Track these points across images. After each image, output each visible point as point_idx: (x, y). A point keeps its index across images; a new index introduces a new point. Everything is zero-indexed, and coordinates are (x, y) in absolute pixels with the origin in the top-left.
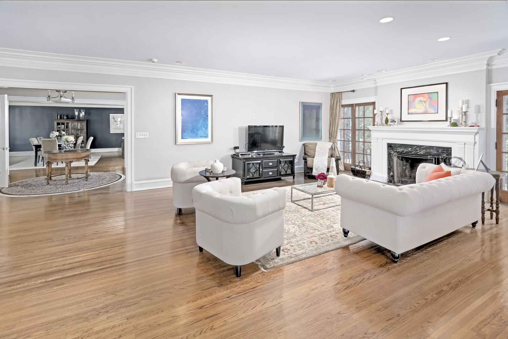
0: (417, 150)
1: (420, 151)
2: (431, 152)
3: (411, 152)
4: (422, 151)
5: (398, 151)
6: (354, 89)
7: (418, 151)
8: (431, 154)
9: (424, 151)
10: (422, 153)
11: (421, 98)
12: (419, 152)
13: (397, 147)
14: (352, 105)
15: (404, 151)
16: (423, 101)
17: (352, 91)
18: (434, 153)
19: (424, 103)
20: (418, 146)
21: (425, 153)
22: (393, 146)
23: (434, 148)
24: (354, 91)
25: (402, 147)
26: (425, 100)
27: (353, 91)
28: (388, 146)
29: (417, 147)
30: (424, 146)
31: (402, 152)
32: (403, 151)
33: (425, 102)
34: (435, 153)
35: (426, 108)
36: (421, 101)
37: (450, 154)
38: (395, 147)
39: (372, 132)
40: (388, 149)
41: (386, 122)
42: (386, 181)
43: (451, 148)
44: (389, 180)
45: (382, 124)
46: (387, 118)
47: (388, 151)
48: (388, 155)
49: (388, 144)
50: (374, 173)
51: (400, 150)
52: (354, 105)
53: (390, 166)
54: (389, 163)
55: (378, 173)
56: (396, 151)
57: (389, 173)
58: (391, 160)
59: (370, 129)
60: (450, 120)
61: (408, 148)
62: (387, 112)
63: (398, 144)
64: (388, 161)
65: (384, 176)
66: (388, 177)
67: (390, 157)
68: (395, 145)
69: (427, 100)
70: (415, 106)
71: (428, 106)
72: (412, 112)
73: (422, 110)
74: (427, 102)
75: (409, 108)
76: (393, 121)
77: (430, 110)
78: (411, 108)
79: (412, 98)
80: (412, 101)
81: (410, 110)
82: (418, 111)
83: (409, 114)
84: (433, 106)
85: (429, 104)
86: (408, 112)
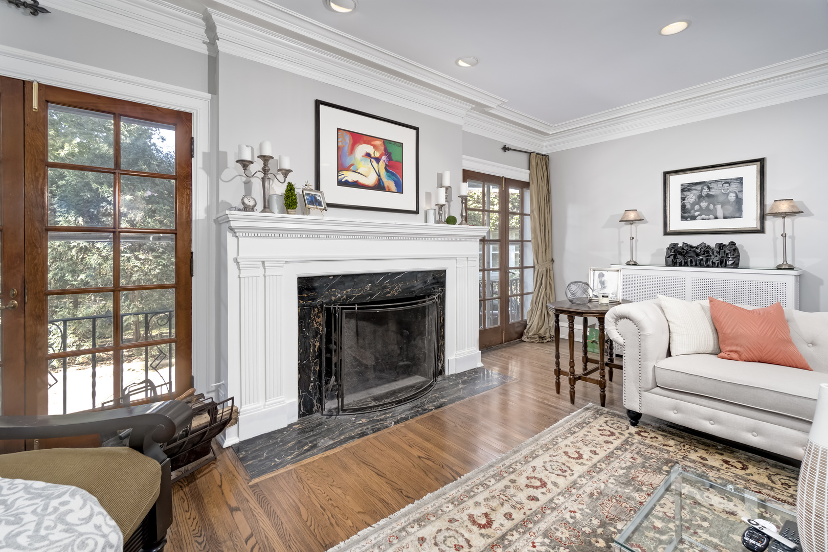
0: (385, 287)
1: (392, 289)
2: (414, 287)
3: (372, 295)
4: (397, 288)
5: (333, 298)
7: (388, 290)
8: (414, 291)
9: (400, 285)
10: (396, 293)
11: (369, 149)
12: (389, 293)
13: (333, 287)
14: (12, 90)
15: (351, 297)
16: (373, 156)
19: (375, 163)
20: (387, 276)
21: (403, 291)
22: (316, 284)
23: (419, 275)
25: (346, 284)
26: (377, 155)
28: (299, 288)
29: (384, 280)
30: (399, 273)
31: (347, 299)
32: (349, 297)
33: (378, 160)
34: (420, 288)
35: (379, 176)
36: (368, 155)
37: (443, 284)
38: (325, 287)
39: (236, 236)
40: (300, 298)
41: (290, 201)
42: (295, 419)
43: (445, 271)
44: (302, 409)
45: (267, 208)
46: (290, 188)
47: (300, 306)
48: (301, 319)
49: (301, 280)
50: (246, 410)
51: (340, 294)
52: (27, 86)
53: (308, 357)
54: (306, 347)
55: (261, 403)
56: (327, 300)
57: (303, 384)
58: (311, 335)
59: (233, 224)
60: (441, 212)
61: (362, 285)
62: (286, 166)
63: (335, 276)
64: (299, 340)
65: (287, 402)
66: (300, 397)
67: (309, 324)
68: (325, 280)
69: (381, 156)
70: (354, 165)
71: (384, 170)
72: (350, 180)
73: (371, 180)
74: (381, 161)
75: (341, 168)
76: (315, 201)
77: (388, 183)
78: (348, 169)
79: (348, 139)
80: (347, 148)
81: (344, 172)
82: (362, 180)
83: (341, 183)
84: (393, 174)
85: (385, 168)
86: (339, 177)
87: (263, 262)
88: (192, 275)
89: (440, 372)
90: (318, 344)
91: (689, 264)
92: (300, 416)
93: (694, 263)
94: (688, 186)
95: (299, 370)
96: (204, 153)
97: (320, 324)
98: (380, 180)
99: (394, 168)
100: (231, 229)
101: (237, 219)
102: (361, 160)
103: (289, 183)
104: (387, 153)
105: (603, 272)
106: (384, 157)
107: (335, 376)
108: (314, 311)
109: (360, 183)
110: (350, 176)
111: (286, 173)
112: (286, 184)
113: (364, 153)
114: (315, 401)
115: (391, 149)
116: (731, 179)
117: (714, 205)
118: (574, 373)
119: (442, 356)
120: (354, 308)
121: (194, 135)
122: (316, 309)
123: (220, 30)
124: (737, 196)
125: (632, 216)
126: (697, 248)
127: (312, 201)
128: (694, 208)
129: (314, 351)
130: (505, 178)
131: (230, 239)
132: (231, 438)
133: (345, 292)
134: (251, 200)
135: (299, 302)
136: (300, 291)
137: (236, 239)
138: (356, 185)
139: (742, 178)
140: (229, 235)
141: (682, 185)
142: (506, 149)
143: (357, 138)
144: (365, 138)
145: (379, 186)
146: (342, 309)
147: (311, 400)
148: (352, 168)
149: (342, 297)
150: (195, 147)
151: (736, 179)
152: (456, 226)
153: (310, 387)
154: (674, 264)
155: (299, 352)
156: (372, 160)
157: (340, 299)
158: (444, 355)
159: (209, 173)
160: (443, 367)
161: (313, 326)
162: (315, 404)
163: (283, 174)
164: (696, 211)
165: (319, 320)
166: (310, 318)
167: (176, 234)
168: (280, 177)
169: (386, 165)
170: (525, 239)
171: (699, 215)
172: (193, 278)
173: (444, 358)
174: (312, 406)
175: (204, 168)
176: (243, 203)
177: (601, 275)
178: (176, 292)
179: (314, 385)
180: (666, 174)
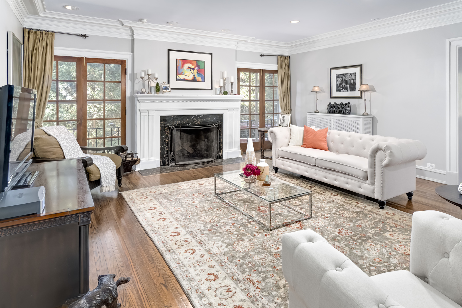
0: (195, 121)
1: (198, 121)
2: (207, 121)
3: (189, 123)
4: (200, 121)
5: (173, 124)
6: (87, 34)
7: (196, 122)
9: (201, 120)
10: (199, 123)
11: (190, 65)
12: (196, 123)
13: (173, 120)
14: (79, 60)
16: (191, 68)
17: (81, 36)
18: (210, 121)
19: (192, 71)
20: (195, 116)
21: (202, 122)
22: (167, 119)
23: (210, 116)
24: (87, 36)
25: (178, 119)
26: (193, 67)
27: (85, 36)
28: (160, 120)
29: (194, 118)
30: (201, 115)
33: (193, 69)
35: (194, 75)
36: (189, 68)
37: (222, 120)
38: (170, 120)
39: (140, 102)
40: (161, 124)
41: (158, 89)
42: (159, 166)
43: (222, 115)
44: (161, 163)
45: (150, 92)
46: (158, 84)
47: (161, 126)
48: (161, 131)
49: (161, 117)
50: (142, 160)
51: (176, 123)
52: (83, 59)
53: (164, 145)
54: (163, 141)
55: (147, 159)
56: (171, 125)
57: (162, 155)
58: (165, 137)
59: (138, 98)
60: (221, 89)
61: (185, 119)
62: (156, 77)
63: (173, 116)
64: (161, 138)
65: (156, 160)
66: (161, 159)
67: (164, 133)
68: (170, 117)
69: (195, 67)
70: (183, 72)
71: (196, 73)
72: (182, 78)
73: (191, 77)
74: (195, 70)
75: (178, 74)
76: (166, 88)
77: (198, 78)
78: (181, 74)
79: (181, 62)
80: (180, 66)
81: (179, 76)
82: (187, 78)
83: (178, 80)
84: (200, 74)
85: (197, 72)
86: (177, 78)
87: (148, 111)
88: (126, 115)
89: (220, 157)
90: (167, 141)
91: (336, 112)
92: (161, 166)
93: (338, 112)
94: (338, 75)
95: (160, 149)
96: (130, 74)
97: (168, 133)
98: (194, 77)
99: (201, 71)
100: (138, 100)
101: (140, 97)
102: (186, 70)
103: (157, 83)
104: (198, 66)
105: (284, 116)
106: (196, 68)
107: (173, 152)
108: (166, 128)
109: (186, 79)
110: (182, 77)
111: (156, 79)
112: (156, 83)
113: (188, 67)
114: (166, 161)
115: (199, 64)
116: (352, 73)
117: (347, 85)
118: (263, 155)
119: (221, 151)
120: (179, 128)
121: (127, 67)
122: (167, 128)
123: (135, 32)
124: (354, 81)
125: (316, 89)
126: (339, 105)
127: (165, 88)
128: (340, 86)
129: (166, 143)
130: (263, 70)
131: (138, 104)
132: (138, 168)
133: (178, 122)
134: (144, 90)
135: (160, 125)
136: (161, 121)
137: (139, 103)
138: (184, 80)
139: (355, 73)
140: (137, 102)
141: (336, 75)
142: (262, 56)
143: (185, 61)
144: (188, 61)
145: (194, 80)
146: (175, 128)
147: (165, 161)
148: (182, 74)
149: (177, 124)
150: (127, 71)
151: (354, 73)
152: (227, 95)
153: (165, 156)
154: (330, 112)
155: (160, 143)
156: (191, 69)
157: (176, 124)
158: (222, 150)
159: (131, 81)
160: (222, 155)
161: (165, 134)
162: (166, 162)
163: (155, 79)
164: (341, 87)
165: (168, 132)
166: (165, 131)
167: (121, 101)
168: (154, 80)
169: (197, 71)
170: (275, 99)
171: (342, 89)
172: (126, 116)
173: (222, 152)
174: (165, 163)
175: (129, 79)
176: (142, 91)
177: (284, 117)
178: (121, 121)
179: (166, 155)
180: (331, 69)
